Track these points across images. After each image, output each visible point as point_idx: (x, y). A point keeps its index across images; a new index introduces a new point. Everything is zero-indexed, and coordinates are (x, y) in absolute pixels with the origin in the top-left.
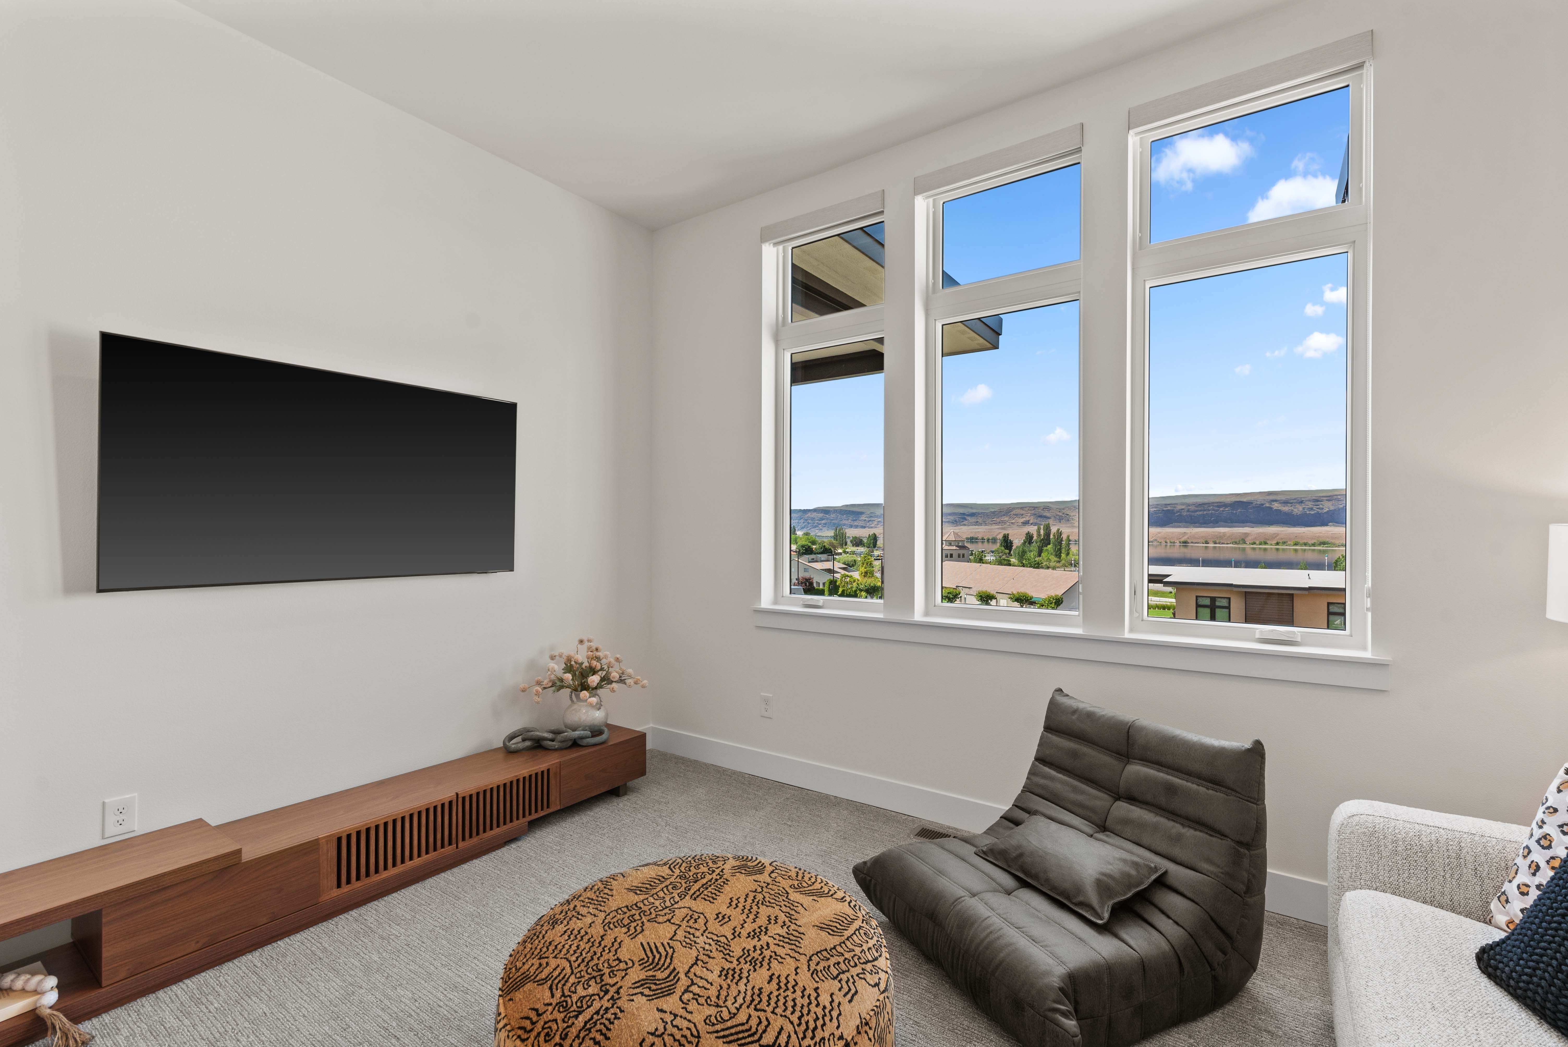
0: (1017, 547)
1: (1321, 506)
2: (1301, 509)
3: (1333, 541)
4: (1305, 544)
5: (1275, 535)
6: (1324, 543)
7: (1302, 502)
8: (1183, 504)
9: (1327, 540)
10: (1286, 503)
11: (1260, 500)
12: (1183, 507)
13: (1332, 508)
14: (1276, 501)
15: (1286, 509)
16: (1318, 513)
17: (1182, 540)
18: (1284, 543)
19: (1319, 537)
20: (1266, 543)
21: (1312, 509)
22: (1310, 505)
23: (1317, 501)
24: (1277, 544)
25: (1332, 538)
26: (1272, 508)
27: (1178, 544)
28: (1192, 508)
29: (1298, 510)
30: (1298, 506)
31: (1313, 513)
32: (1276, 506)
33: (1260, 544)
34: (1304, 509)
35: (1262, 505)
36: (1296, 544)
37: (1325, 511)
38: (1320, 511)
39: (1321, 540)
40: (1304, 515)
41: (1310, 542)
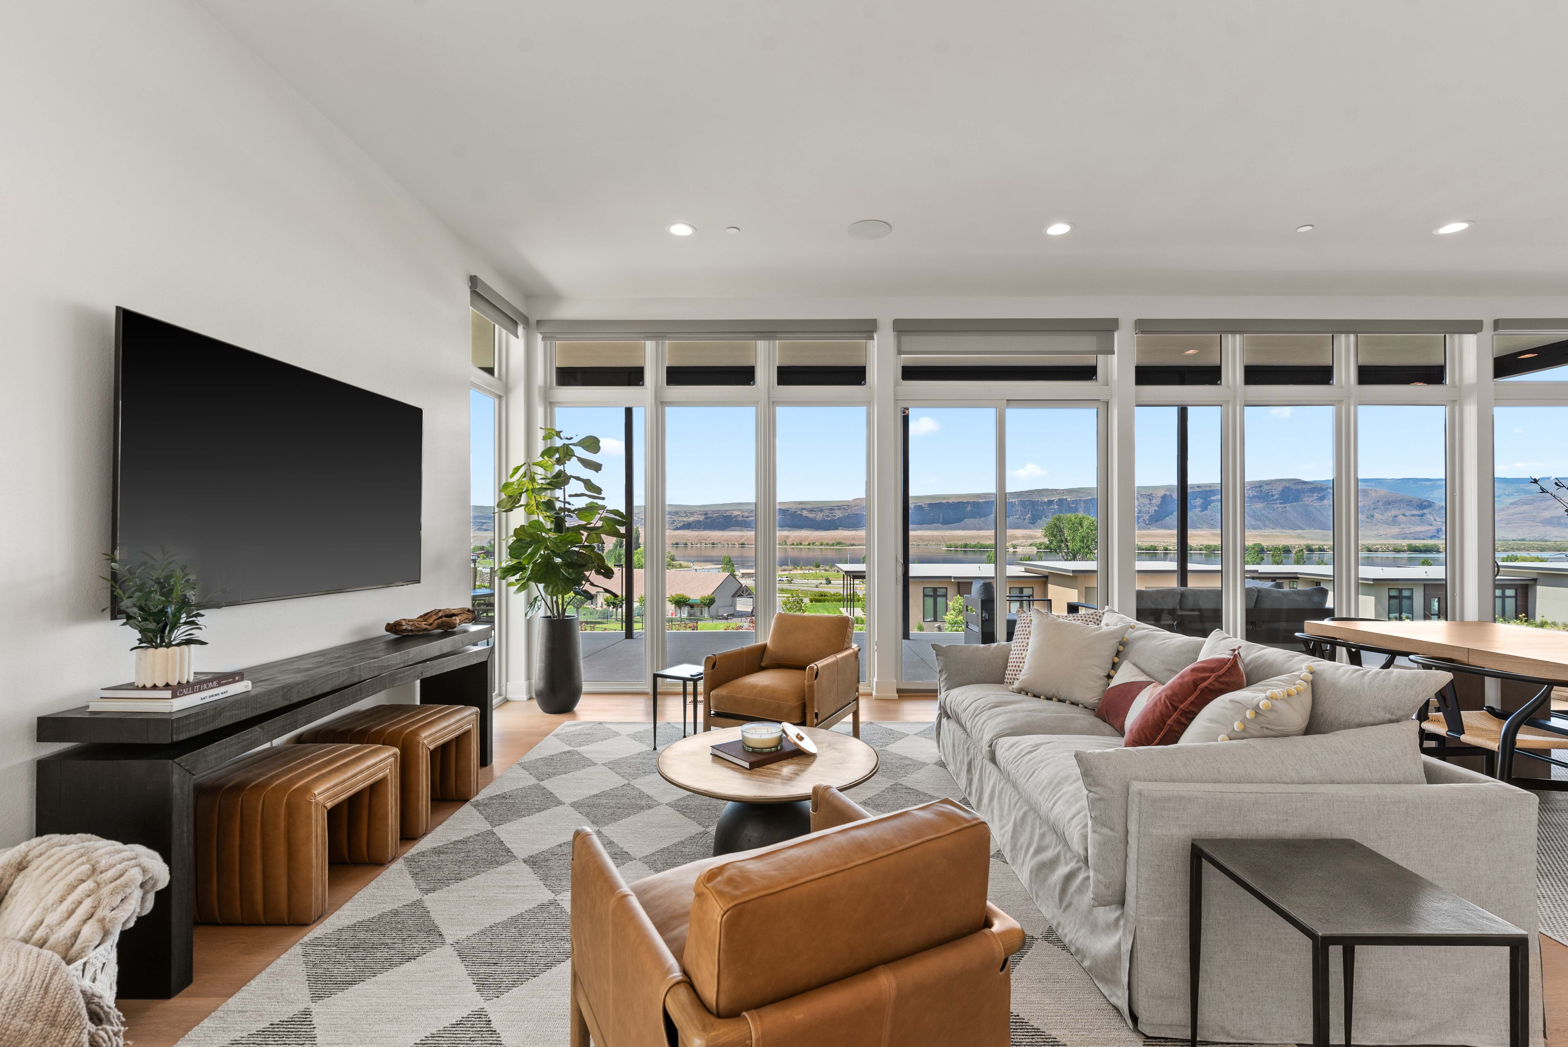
0: (610, 551)
2: (821, 516)
4: (827, 544)
5: (806, 538)
6: (839, 544)
7: (822, 511)
8: (739, 510)
10: (811, 511)
11: (793, 508)
12: (739, 513)
13: (841, 515)
14: (805, 509)
15: (811, 516)
17: (740, 542)
18: (814, 543)
20: (801, 544)
22: (827, 512)
23: (831, 509)
24: (809, 544)
25: (844, 539)
26: (802, 515)
27: (737, 546)
28: (746, 514)
29: (819, 516)
30: (819, 513)
32: (805, 513)
33: (797, 545)
35: (796, 512)
36: (821, 545)
38: (834, 518)
39: (838, 541)
40: (824, 521)
41: (831, 543)
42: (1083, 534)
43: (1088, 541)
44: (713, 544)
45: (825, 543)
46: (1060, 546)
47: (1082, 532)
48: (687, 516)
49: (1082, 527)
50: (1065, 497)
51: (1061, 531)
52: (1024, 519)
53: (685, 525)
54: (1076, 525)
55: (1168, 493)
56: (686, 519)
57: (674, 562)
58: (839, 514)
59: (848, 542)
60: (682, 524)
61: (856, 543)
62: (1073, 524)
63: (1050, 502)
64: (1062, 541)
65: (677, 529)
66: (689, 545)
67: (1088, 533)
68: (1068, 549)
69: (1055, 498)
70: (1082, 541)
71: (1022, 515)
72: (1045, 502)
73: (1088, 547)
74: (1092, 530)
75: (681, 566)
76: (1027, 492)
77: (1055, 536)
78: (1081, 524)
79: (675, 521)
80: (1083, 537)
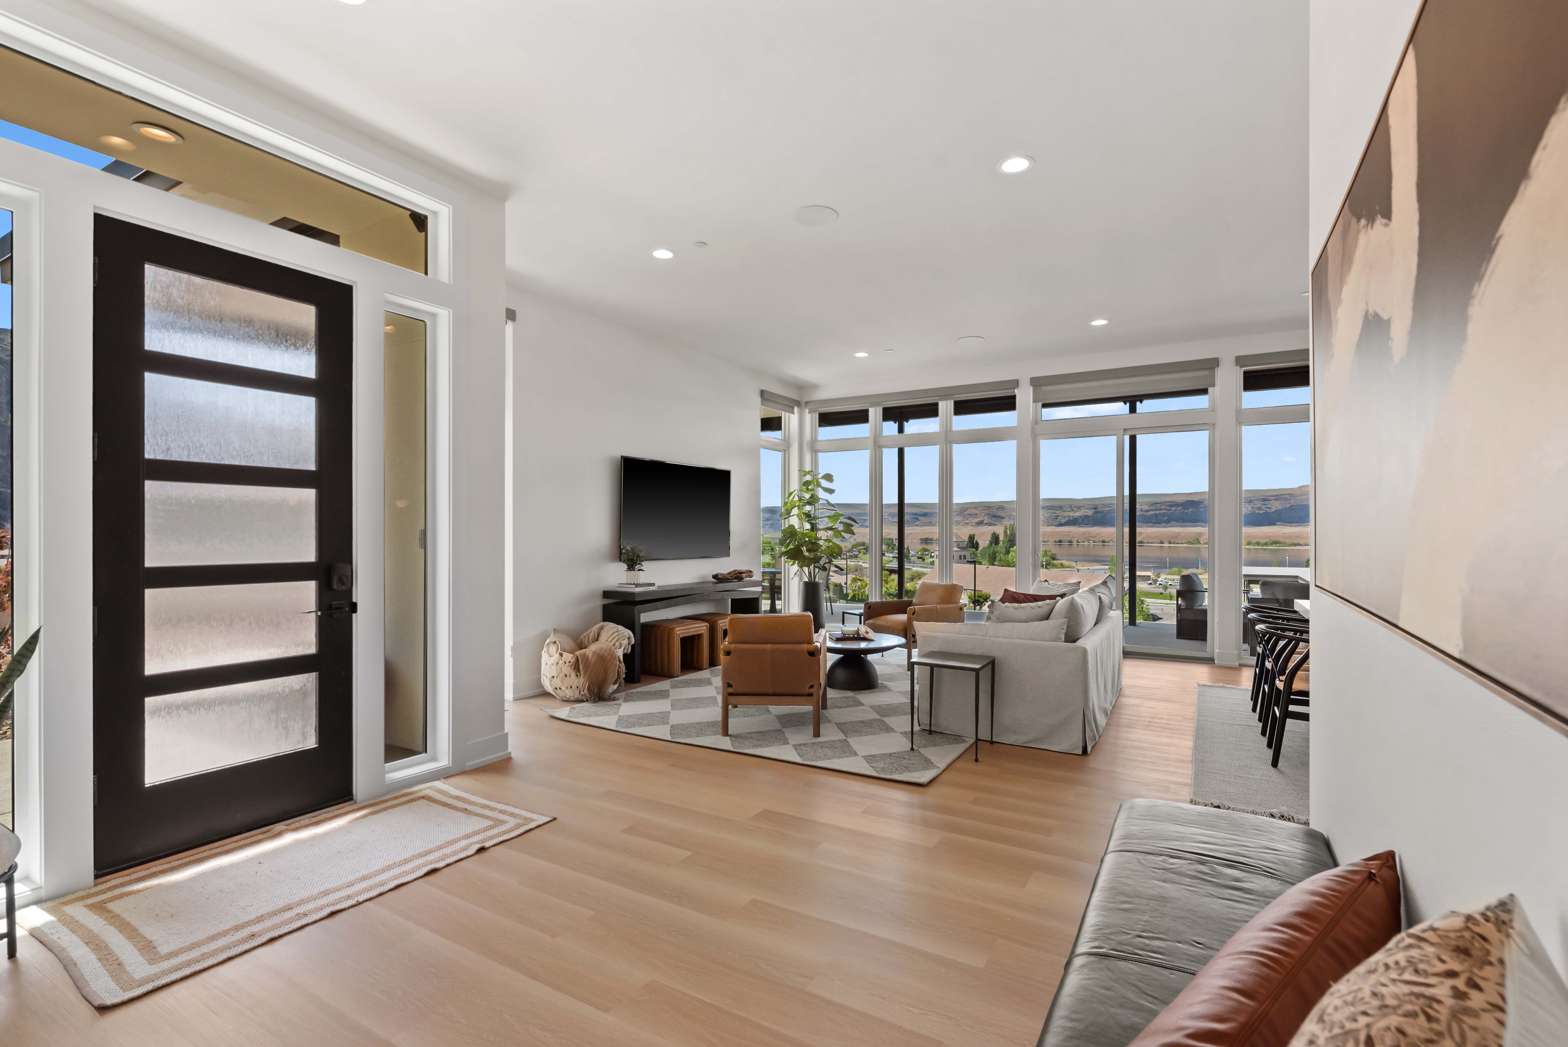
44: (1104, 542)
45: (1254, 541)
48: (1073, 510)
53: (1070, 520)
56: (1071, 514)
57: (1055, 561)
58: (1275, 506)
59: (1289, 541)
60: (1067, 519)
65: (1061, 525)
66: (1075, 543)
75: (1062, 566)
79: (1058, 516)
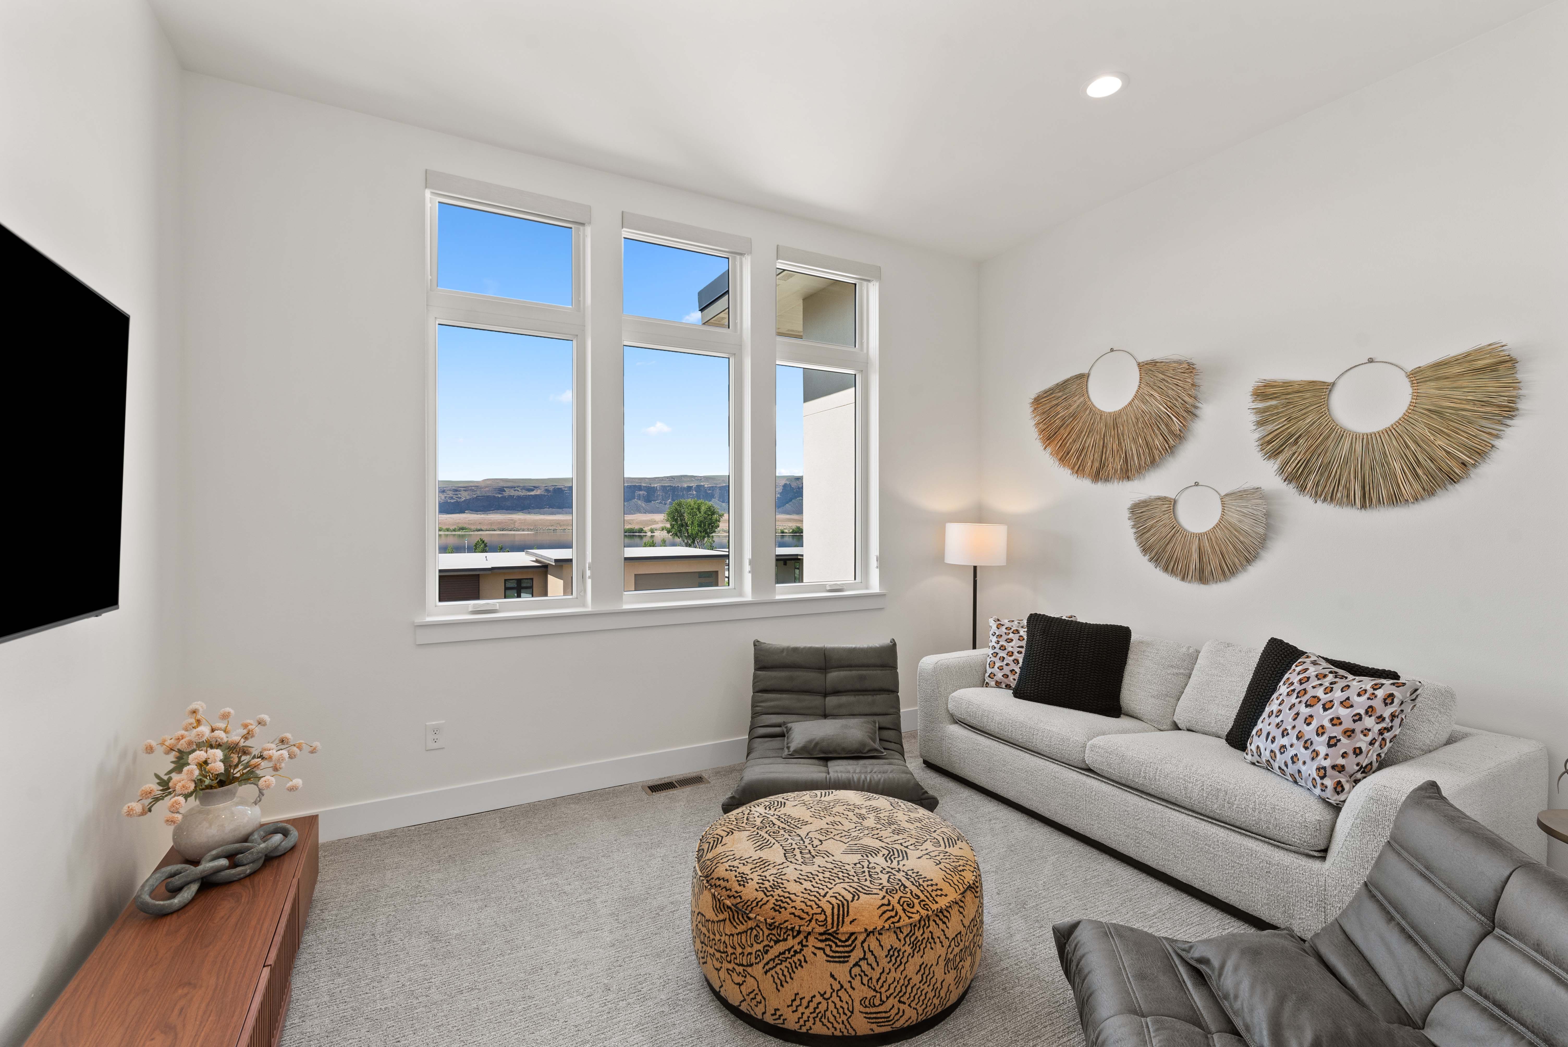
1: (459, 496)
3: (469, 527)
4: (448, 530)
6: (462, 529)
9: (465, 526)
13: (468, 497)
16: (457, 502)
19: (458, 523)
21: (452, 498)
22: (451, 494)
23: (456, 490)
25: (469, 524)
31: (452, 501)
34: (445, 497)
37: (463, 500)
39: (460, 526)
41: (452, 528)
42: (701, 519)
43: (705, 526)
46: (681, 530)
47: (700, 516)
49: (700, 512)
50: (702, 484)
51: (681, 515)
52: (665, 504)
54: (695, 510)
55: (788, 483)
61: (484, 528)
62: (692, 509)
63: (689, 488)
64: (682, 526)
67: (705, 518)
68: (688, 533)
69: (694, 485)
70: (699, 526)
71: (663, 500)
72: (684, 488)
73: (705, 531)
74: (709, 515)
76: (667, 477)
77: (676, 520)
78: (699, 509)
80: (701, 522)
